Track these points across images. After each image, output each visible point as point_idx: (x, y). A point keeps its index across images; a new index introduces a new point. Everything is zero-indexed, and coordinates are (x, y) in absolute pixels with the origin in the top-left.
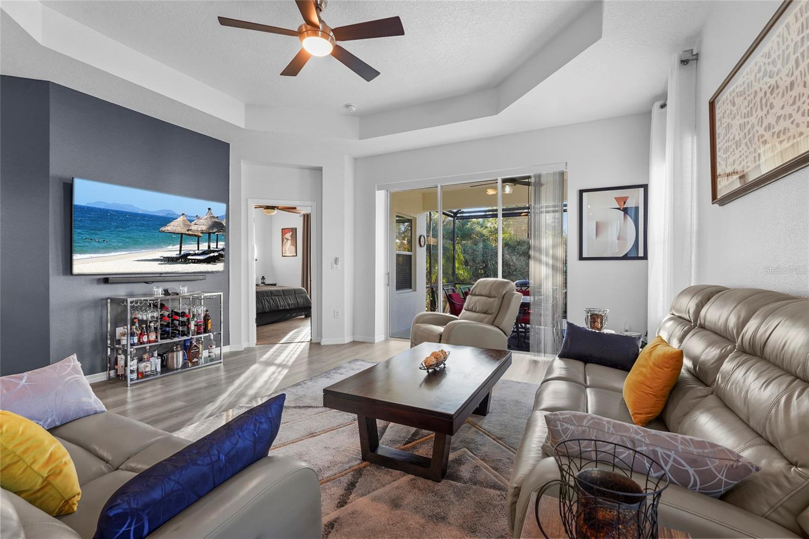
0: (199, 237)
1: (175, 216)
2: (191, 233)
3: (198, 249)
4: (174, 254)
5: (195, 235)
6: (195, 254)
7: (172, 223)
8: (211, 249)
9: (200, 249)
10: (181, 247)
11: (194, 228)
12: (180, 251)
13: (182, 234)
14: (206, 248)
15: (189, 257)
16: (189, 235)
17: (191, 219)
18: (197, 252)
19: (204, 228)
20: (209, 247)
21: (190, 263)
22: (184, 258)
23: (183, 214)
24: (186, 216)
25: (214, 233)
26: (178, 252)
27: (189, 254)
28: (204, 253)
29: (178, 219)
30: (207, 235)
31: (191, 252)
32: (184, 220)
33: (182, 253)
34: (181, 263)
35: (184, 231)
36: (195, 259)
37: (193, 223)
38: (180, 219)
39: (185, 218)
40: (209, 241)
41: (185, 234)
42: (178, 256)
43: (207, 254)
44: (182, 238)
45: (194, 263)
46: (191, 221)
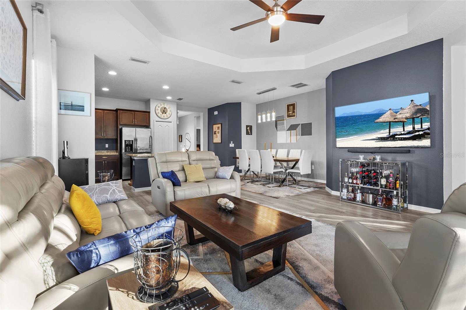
0: (403, 122)
1: (384, 112)
2: (397, 120)
3: (404, 131)
4: (385, 135)
5: (401, 121)
6: (402, 134)
7: (383, 117)
8: (416, 129)
9: (405, 130)
10: (390, 130)
11: (399, 116)
12: (390, 133)
13: (390, 122)
14: (412, 129)
15: (396, 137)
16: (395, 122)
17: (397, 111)
18: (403, 133)
19: (408, 115)
20: (414, 128)
21: (397, 140)
22: (393, 138)
23: (390, 109)
24: (393, 110)
25: (418, 117)
26: (388, 134)
27: (397, 135)
28: (409, 133)
29: (387, 113)
30: (412, 120)
31: (397, 133)
32: (391, 113)
33: (391, 134)
34: (391, 140)
35: (392, 119)
36: (402, 138)
37: (398, 113)
38: (389, 112)
39: (392, 111)
40: (414, 123)
41: (393, 122)
42: (388, 136)
43: (412, 133)
44: (390, 124)
45: (401, 140)
46: (396, 113)
